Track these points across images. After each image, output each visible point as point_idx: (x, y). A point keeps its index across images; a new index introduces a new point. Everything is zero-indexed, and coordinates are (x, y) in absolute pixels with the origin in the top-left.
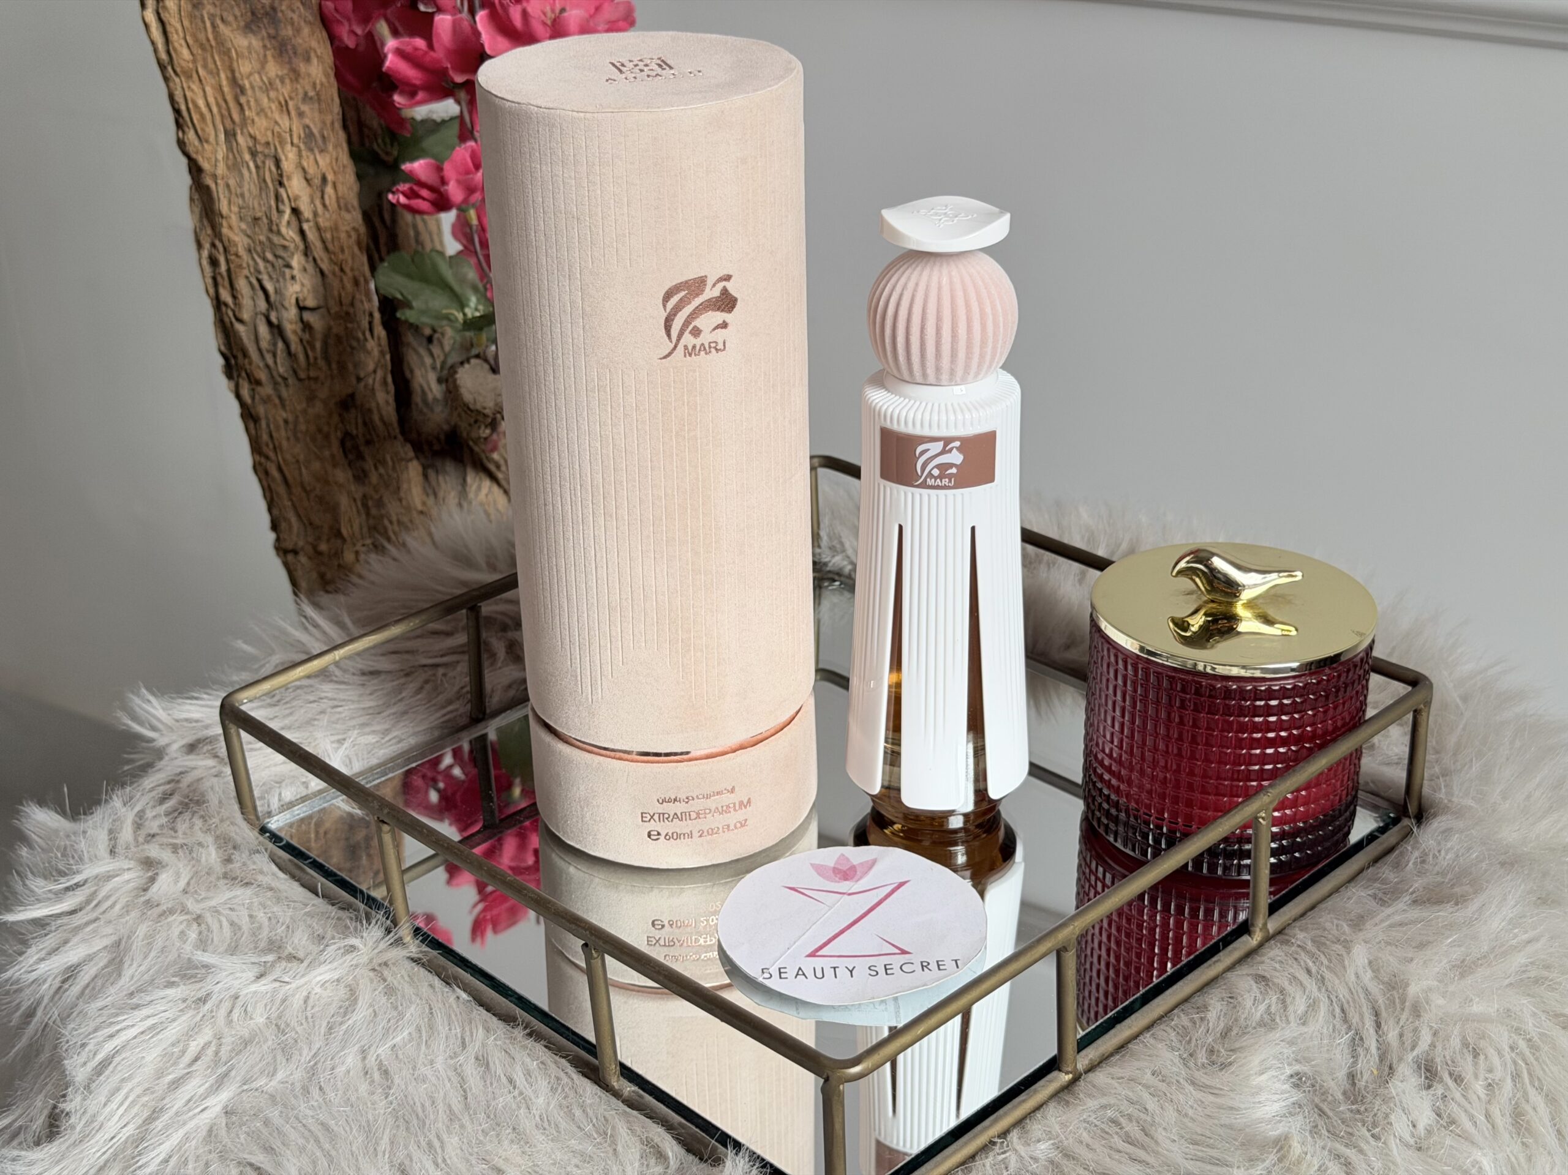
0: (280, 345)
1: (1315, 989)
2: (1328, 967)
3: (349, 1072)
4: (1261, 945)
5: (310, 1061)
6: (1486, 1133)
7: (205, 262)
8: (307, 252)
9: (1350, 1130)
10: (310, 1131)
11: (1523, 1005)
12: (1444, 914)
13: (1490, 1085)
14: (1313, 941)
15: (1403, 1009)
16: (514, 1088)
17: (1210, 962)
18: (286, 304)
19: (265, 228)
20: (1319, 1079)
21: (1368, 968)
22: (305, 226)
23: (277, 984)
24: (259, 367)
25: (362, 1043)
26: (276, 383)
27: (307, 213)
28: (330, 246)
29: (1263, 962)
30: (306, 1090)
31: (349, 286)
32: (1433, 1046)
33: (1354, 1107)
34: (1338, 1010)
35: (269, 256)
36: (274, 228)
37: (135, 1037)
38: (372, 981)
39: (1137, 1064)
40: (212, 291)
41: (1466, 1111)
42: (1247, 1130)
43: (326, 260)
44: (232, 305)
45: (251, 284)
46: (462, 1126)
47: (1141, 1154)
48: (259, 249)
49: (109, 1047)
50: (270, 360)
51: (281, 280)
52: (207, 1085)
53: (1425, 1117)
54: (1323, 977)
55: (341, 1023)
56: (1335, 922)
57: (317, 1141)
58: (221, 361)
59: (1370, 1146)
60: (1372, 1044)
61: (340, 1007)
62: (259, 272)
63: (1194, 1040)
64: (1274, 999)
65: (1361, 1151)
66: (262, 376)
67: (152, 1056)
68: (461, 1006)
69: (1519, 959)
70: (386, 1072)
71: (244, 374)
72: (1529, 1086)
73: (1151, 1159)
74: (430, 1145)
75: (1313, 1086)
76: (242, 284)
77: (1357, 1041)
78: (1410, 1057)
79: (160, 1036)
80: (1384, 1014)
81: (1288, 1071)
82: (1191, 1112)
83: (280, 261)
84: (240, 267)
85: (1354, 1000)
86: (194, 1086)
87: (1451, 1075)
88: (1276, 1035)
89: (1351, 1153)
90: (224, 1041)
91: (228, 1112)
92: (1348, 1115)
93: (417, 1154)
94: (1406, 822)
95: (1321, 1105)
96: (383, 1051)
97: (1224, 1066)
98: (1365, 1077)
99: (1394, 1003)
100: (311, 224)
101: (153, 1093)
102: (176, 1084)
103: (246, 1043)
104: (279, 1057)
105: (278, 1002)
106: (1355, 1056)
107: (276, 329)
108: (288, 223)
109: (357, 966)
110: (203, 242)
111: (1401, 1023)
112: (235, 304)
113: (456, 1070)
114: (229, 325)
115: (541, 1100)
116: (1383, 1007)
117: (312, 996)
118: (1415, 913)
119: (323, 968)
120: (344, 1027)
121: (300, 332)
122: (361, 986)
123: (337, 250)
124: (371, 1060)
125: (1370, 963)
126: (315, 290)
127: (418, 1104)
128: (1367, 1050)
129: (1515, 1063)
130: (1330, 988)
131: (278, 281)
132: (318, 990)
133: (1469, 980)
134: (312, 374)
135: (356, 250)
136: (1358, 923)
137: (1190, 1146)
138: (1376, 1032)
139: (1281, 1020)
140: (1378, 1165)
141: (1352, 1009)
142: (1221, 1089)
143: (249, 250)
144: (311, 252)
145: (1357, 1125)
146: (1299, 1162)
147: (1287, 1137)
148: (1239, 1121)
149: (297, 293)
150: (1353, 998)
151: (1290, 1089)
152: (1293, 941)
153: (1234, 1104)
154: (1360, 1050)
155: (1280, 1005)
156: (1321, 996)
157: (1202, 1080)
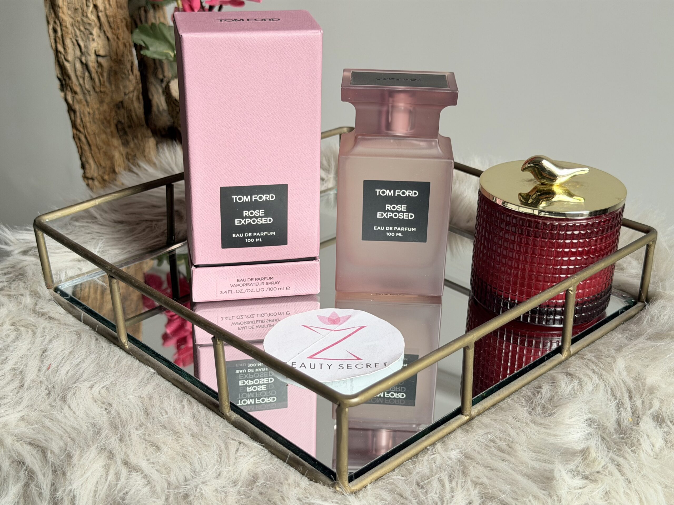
0: (87, 74)
1: (597, 379)
2: (604, 369)
4: (567, 359)
7: (51, 31)
8: (101, 27)
9: (619, 448)
12: (665, 344)
14: (595, 357)
15: (644, 390)
17: (541, 365)
18: (90, 53)
19: (80, 15)
20: (601, 422)
21: (625, 371)
22: (100, 14)
24: (76, 85)
26: (84, 94)
27: (101, 7)
28: (112, 25)
29: (569, 367)
31: (121, 47)
32: (660, 408)
33: (621, 436)
34: (609, 390)
35: (82, 28)
36: (85, 14)
39: (504, 413)
40: (54, 46)
42: (565, 446)
43: (110, 32)
44: (63, 53)
45: (73, 42)
47: (507, 457)
48: (77, 24)
50: (81, 81)
51: (88, 41)
53: (659, 443)
54: (601, 374)
56: (607, 348)
58: (57, 83)
59: (630, 456)
60: (628, 405)
62: (76, 36)
63: (534, 402)
64: (576, 384)
65: (625, 458)
66: (78, 89)
71: (69, 89)
73: (513, 460)
75: (598, 425)
76: (68, 42)
77: (620, 405)
78: (649, 412)
80: (634, 392)
81: (585, 417)
82: (533, 437)
83: (87, 31)
84: (67, 33)
87: (671, 422)
88: (578, 400)
89: (621, 460)
92: (618, 440)
94: (639, 304)
95: (603, 435)
97: (550, 415)
98: (625, 423)
99: (639, 386)
100: (103, 13)
106: (619, 412)
107: (85, 66)
108: (92, 12)
110: (50, 21)
111: (643, 397)
112: (65, 52)
114: (61, 63)
116: (633, 388)
118: (649, 343)
121: (96, 68)
123: (116, 28)
125: (626, 368)
126: (104, 47)
128: (626, 409)
130: (605, 380)
131: (86, 42)
134: (102, 90)
135: (125, 29)
136: (619, 349)
137: (534, 454)
138: (630, 401)
139: (580, 394)
140: (635, 466)
141: (617, 390)
142: (550, 426)
143: (72, 25)
144: (103, 27)
145: (623, 445)
146: (594, 461)
147: (588, 448)
148: (559, 442)
149: (95, 47)
150: (617, 384)
151: (586, 426)
152: (585, 357)
153: (557, 433)
154: (622, 409)
155: (579, 386)
156: (600, 383)
157: (539, 421)
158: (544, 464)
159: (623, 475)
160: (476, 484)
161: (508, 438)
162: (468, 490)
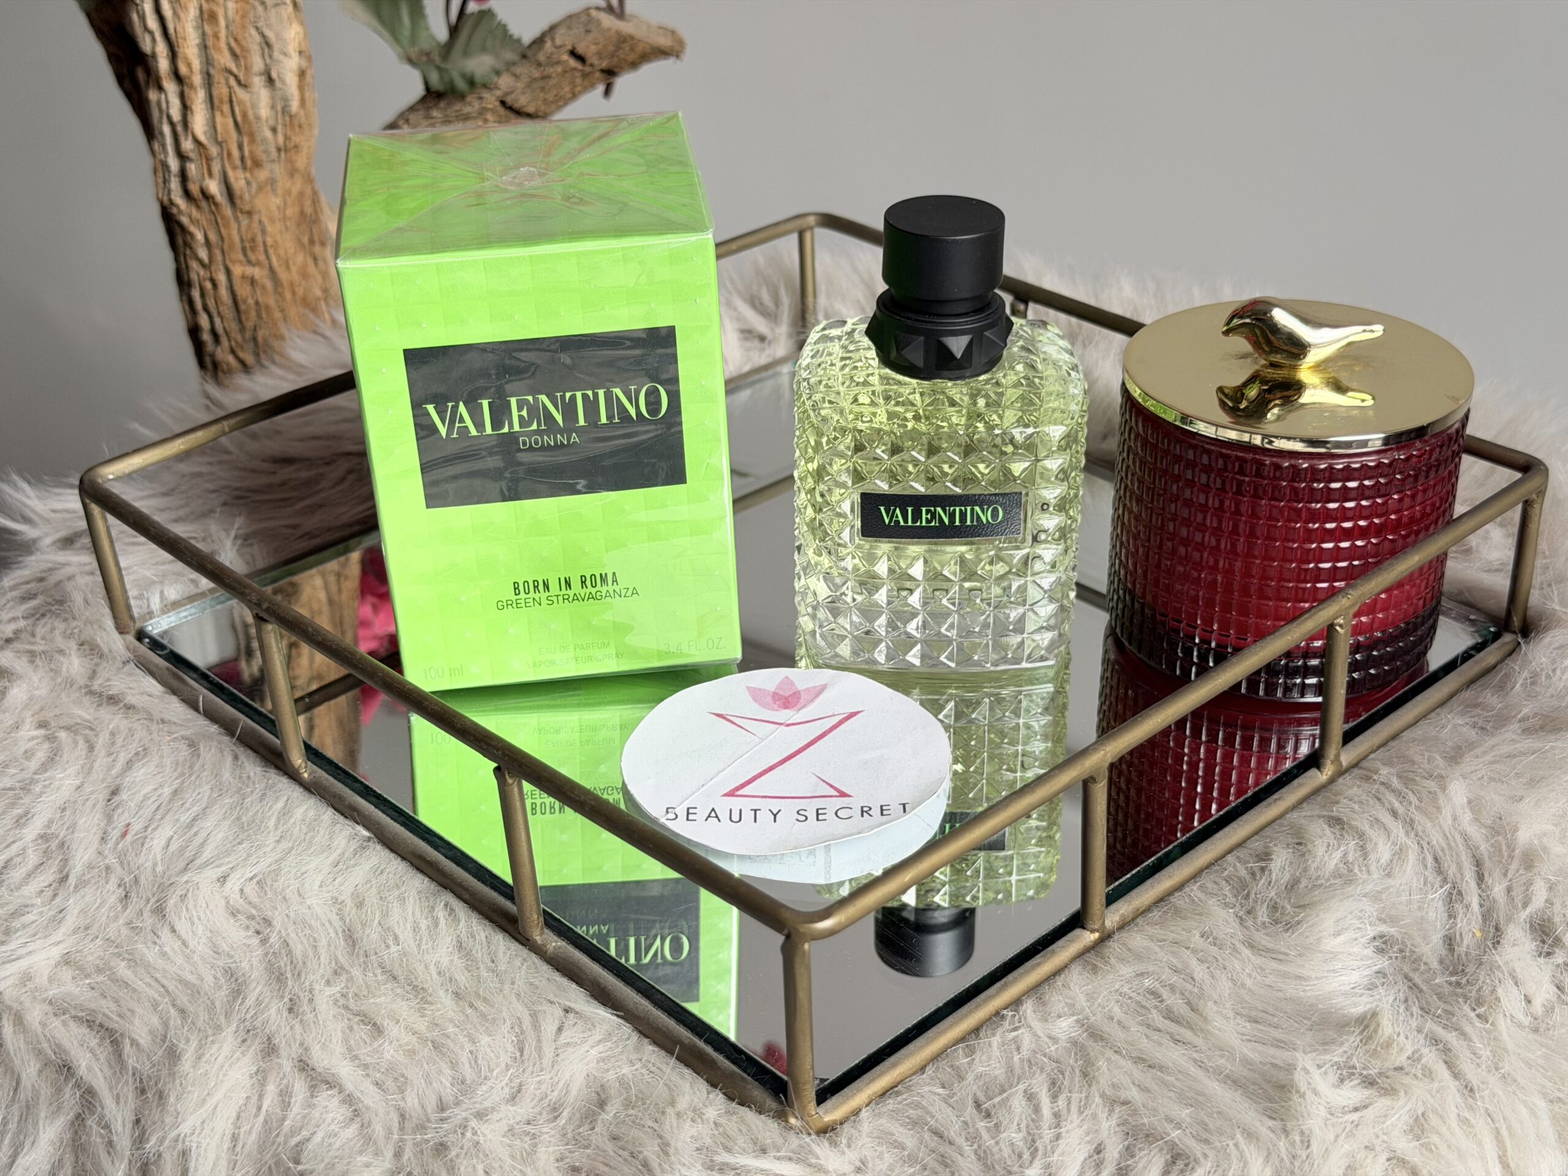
1: (1402, 833)
2: (1417, 808)
4: (1332, 781)
9: (1449, 1008)
12: (1562, 743)
14: (1399, 777)
15: (1512, 857)
20: (1409, 944)
21: (1467, 810)
29: (1338, 803)
32: (1549, 902)
33: (1453, 979)
34: (1430, 859)
39: (1181, 923)
42: (1321, 1006)
47: (1187, 1034)
53: (1543, 992)
54: (1412, 820)
56: (1427, 754)
59: (1474, 1028)
60: (1473, 899)
63: (1252, 896)
64: (1352, 845)
65: (1463, 1034)
73: (1199, 1041)
75: (1401, 951)
77: (1454, 897)
78: (1524, 915)
80: (1488, 864)
81: (1371, 932)
82: (1249, 982)
85: (1451, 848)
88: (1356, 889)
89: (1451, 1038)
92: (1447, 989)
94: (1507, 638)
95: (1411, 975)
97: (1289, 927)
98: (1465, 942)
99: (1500, 850)
106: (1452, 916)
111: (1510, 876)
116: (1486, 854)
118: (1528, 743)
125: (1469, 802)
128: (1467, 907)
130: (1421, 834)
136: (1455, 757)
137: (1248, 1025)
138: (1479, 886)
139: (1361, 871)
140: (1486, 1053)
141: (1448, 857)
142: (1286, 954)
145: (1458, 1002)
146: (1388, 1045)
147: (1374, 1014)
148: (1309, 994)
150: (1449, 844)
151: (1373, 955)
152: (1375, 777)
153: (1304, 972)
154: (1458, 907)
155: (1359, 853)
156: (1409, 842)
157: (1264, 943)
158: (1272, 1051)
159: (1456, 1075)
160: (1112, 1102)
161: (1189, 987)
162: (1094, 1116)
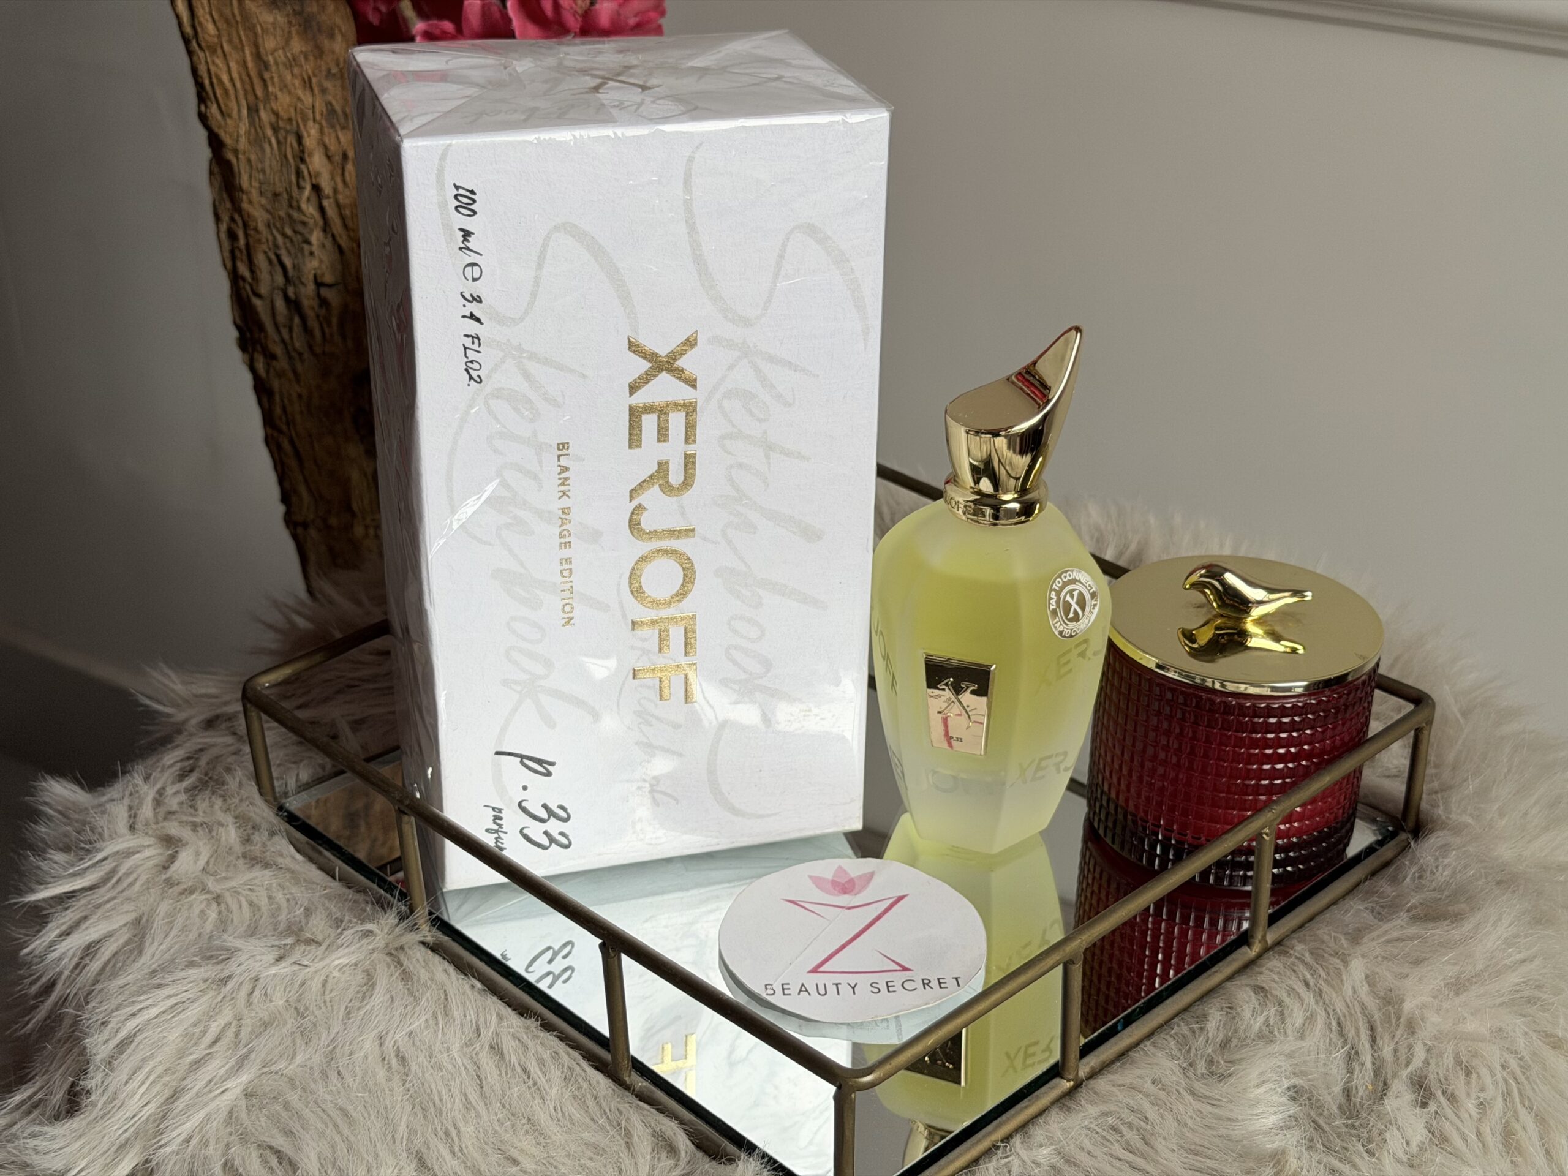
0: (297, 320)
1: (1312, 1002)
2: (1325, 981)
3: (366, 1057)
4: (1259, 956)
5: (328, 1046)
6: (1477, 1151)
7: (223, 236)
8: (326, 227)
9: (1345, 1145)
10: (329, 1115)
11: (1516, 1026)
12: (1439, 931)
13: (1482, 1103)
14: (1312, 953)
15: (1398, 1026)
16: (529, 1077)
17: (1209, 972)
18: (304, 279)
19: (285, 204)
20: (1315, 1093)
21: (1364, 983)
22: (325, 203)
23: (296, 967)
24: (275, 342)
25: (380, 1029)
26: (290, 358)
27: (327, 189)
28: (349, 223)
29: (1261, 973)
30: (325, 1075)
32: (1427, 1062)
33: (1349, 1122)
34: (1334, 1024)
35: (289, 232)
36: (294, 204)
37: (156, 1017)
38: (389, 966)
39: (1138, 1072)
40: (229, 264)
41: (1457, 1129)
42: (1245, 1142)
43: (345, 237)
44: (250, 280)
45: (269, 258)
46: (478, 1116)
47: (1139, 1162)
48: (278, 224)
49: (131, 1025)
50: (285, 333)
51: (299, 255)
52: (227, 1067)
53: (1418, 1134)
54: (1320, 990)
55: (359, 1009)
56: (1333, 934)
57: (336, 1126)
58: (234, 333)
59: (1364, 1162)
60: (1367, 1058)
61: (358, 992)
62: (276, 246)
63: (1193, 1050)
64: (1273, 1010)
65: (1355, 1166)
66: (278, 350)
67: (174, 1036)
68: (476, 994)
69: (1514, 978)
70: (403, 1059)
71: (259, 348)
72: (1519, 1106)
73: (1149, 1168)
74: (447, 1133)
75: (1310, 1100)
76: (261, 260)
77: (1352, 1057)
78: (1405, 1073)
79: (181, 1016)
80: (1379, 1029)
81: (1286, 1084)
82: (1190, 1122)
83: (299, 237)
84: (259, 241)
85: (1351, 1015)
86: (215, 1067)
87: (1444, 1093)
88: (1275, 1048)
89: (1344, 1168)
90: (243, 1022)
91: (248, 1095)
92: (1344, 1130)
93: (434, 1142)
94: (1403, 836)
95: (1317, 1118)
96: (400, 1036)
97: (1222, 1077)
98: (1360, 1093)
99: (1389, 1017)
100: (331, 200)
101: (174, 1073)
102: (197, 1064)
103: (266, 1025)
104: (299, 1041)
105: (297, 985)
106: (1350, 1071)
107: (294, 305)
108: (308, 199)
109: (374, 950)
110: (221, 216)
111: (1396, 1039)
112: (253, 279)
113: (471, 1058)
114: (245, 299)
115: (555, 1090)
116: (1378, 1022)
117: (330, 980)
118: (1413, 930)
119: (342, 952)
120: (362, 1013)
121: (316, 307)
122: (378, 971)
124: (389, 1044)
125: (1367, 977)
126: (333, 266)
127: (434, 1090)
128: (1363, 1065)
129: (1506, 1081)
130: (1327, 1002)
131: (296, 257)
132: (336, 974)
133: (1463, 997)
134: (327, 350)
136: (1356, 937)
138: (1372, 1046)
139: (1280, 1033)
141: (1349, 1023)
142: (1220, 1100)
143: (268, 226)
144: (330, 228)
145: (1352, 1140)
147: (1284, 1151)
148: (1236, 1132)
149: (315, 269)
150: (1349, 1012)
151: (1287, 1102)
152: (1292, 952)
153: (1233, 1116)
154: (1356, 1065)
155: (1278, 1017)
156: (1318, 1010)
157: (1202, 1091)
